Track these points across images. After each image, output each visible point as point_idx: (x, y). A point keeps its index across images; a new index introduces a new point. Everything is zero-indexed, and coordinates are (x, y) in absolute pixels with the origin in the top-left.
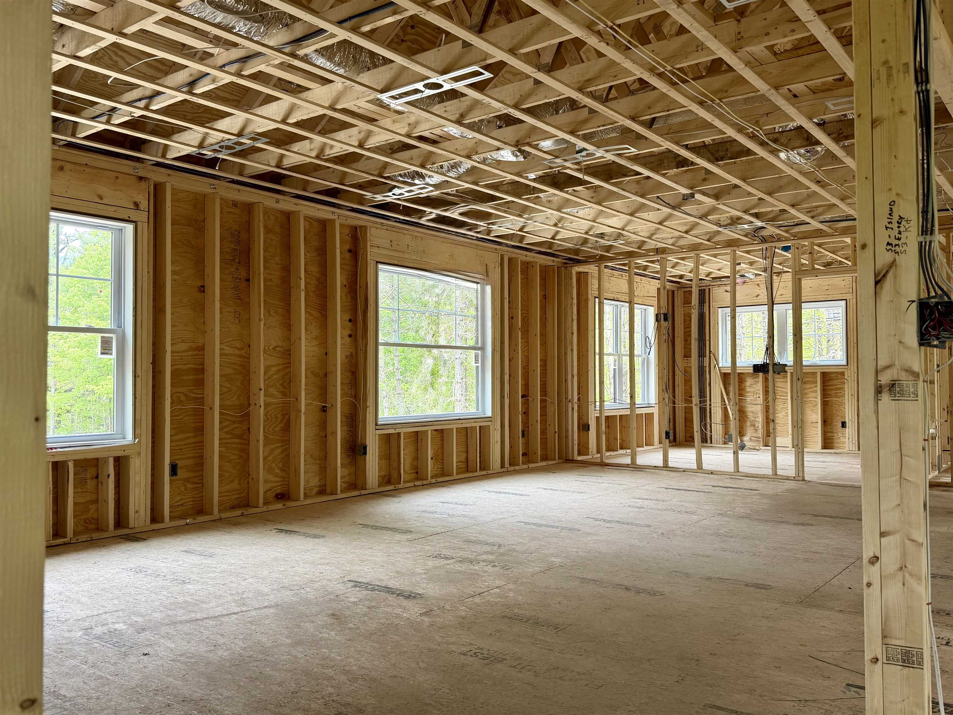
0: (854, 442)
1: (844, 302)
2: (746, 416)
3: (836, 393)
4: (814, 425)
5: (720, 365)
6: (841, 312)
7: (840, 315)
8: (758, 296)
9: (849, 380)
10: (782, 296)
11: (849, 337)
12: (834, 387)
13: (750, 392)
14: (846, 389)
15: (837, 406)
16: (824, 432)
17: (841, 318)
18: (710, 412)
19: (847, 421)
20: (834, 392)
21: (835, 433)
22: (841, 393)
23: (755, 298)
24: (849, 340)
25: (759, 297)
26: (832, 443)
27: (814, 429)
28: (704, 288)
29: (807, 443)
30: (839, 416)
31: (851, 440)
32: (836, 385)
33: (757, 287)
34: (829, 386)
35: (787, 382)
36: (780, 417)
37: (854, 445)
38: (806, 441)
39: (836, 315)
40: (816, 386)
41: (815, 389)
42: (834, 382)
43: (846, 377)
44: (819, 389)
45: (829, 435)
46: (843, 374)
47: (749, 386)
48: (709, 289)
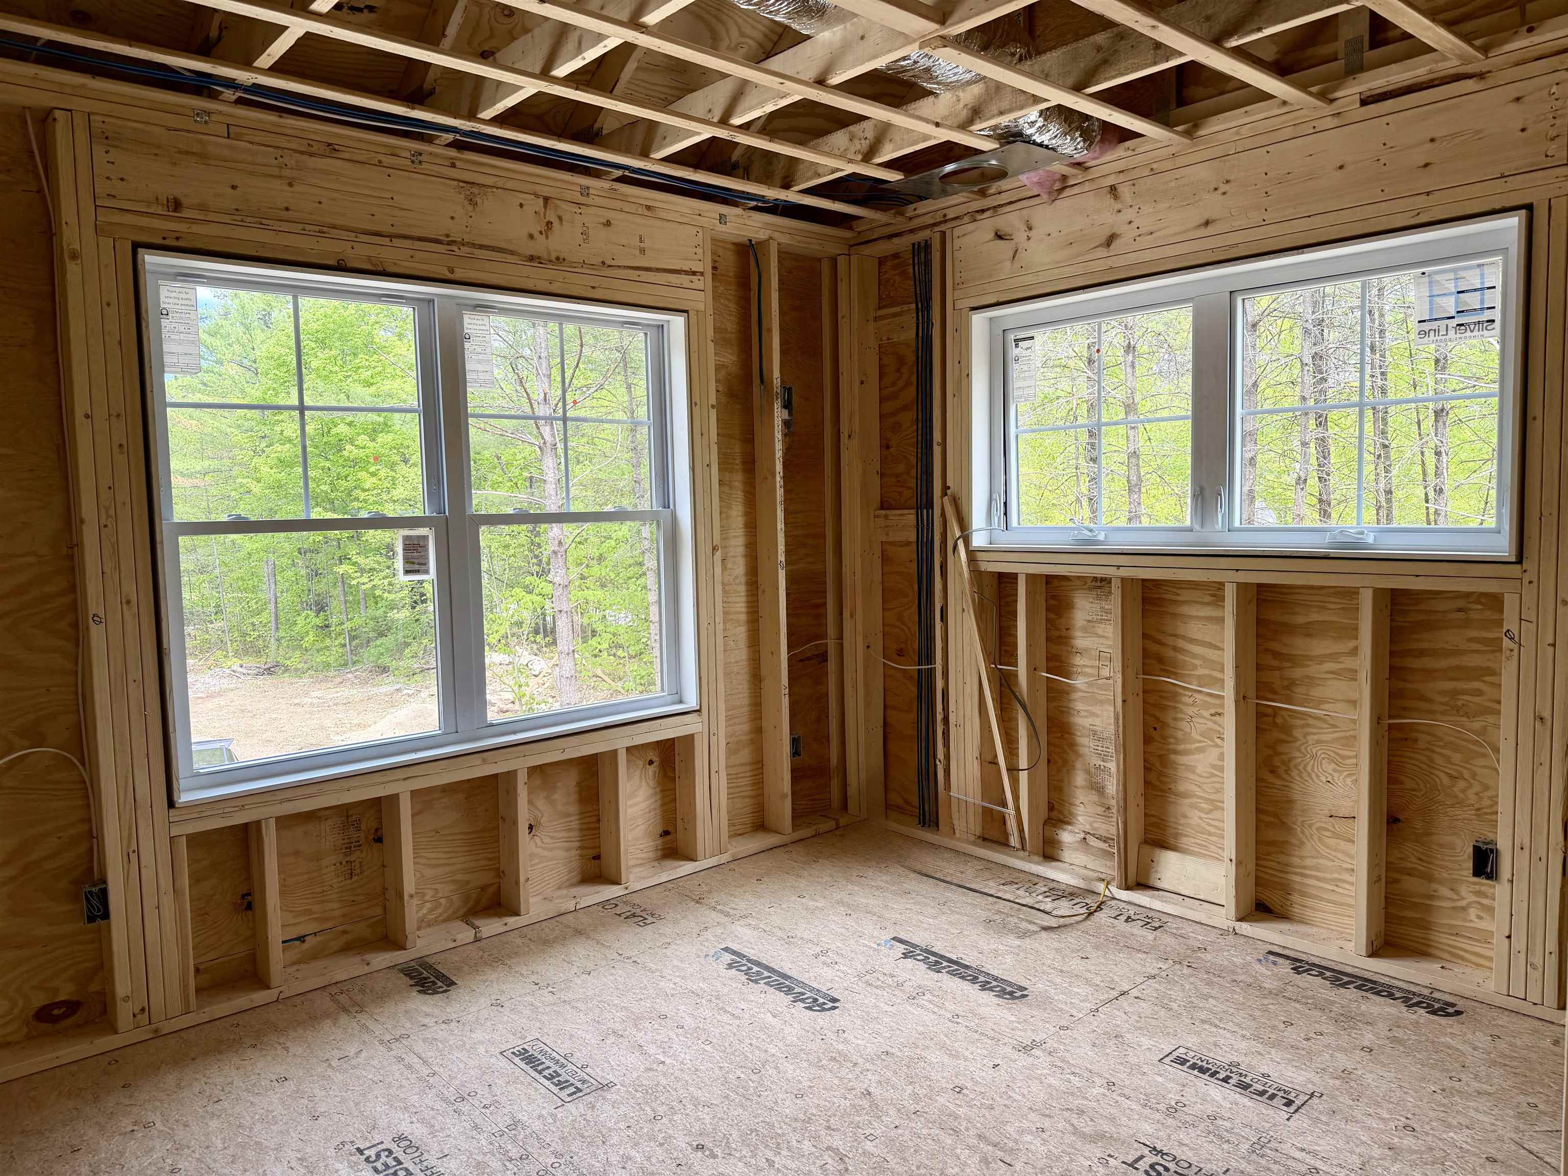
0: (1538, 961)
1: (1513, 223)
2: (1073, 745)
3: (1455, 693)
4: (1340, 826)
5: (979, 540)
6: (1498, 282)
7: (1495, 298)
8: (1111, 240)
9: (1528, 642)
10: (1210, 230)
11: (1535, 409)
12: (1443, 663)
13: (1087, 650)
14: (1507, 679)
15: (1457, 757)
16: (1389, 867)
17: (1497, 315)
18: (946, 720)
19: (1503, 844)
20: (1449, 685)
21: (1441, 882)
22: (1479, 693)
23: (1101, 252)
24: (1535, 428)
25: (1116, 245)
26: (1426, 926)
27: (1343, 845)
28: (926, 234)
29: (1310, 902)
30: (1460, 803)
31: (1519, 942)
32: (1457, 653)
33: (1109, 200)
34: (1422, 653)
35: (1221, 620)
36: (1200, 769)
37: (1535, 975)
38: (1304, 894)
39: (1473, 300)
40: (1354, 652)
41: (1349, 662)
42: (1450, 638)
43: (1510, 622)
44: (1364, 663)
45: (1411, 884)
46: (1495, 601)
47: (1084, 629)
48: (943, 233)
